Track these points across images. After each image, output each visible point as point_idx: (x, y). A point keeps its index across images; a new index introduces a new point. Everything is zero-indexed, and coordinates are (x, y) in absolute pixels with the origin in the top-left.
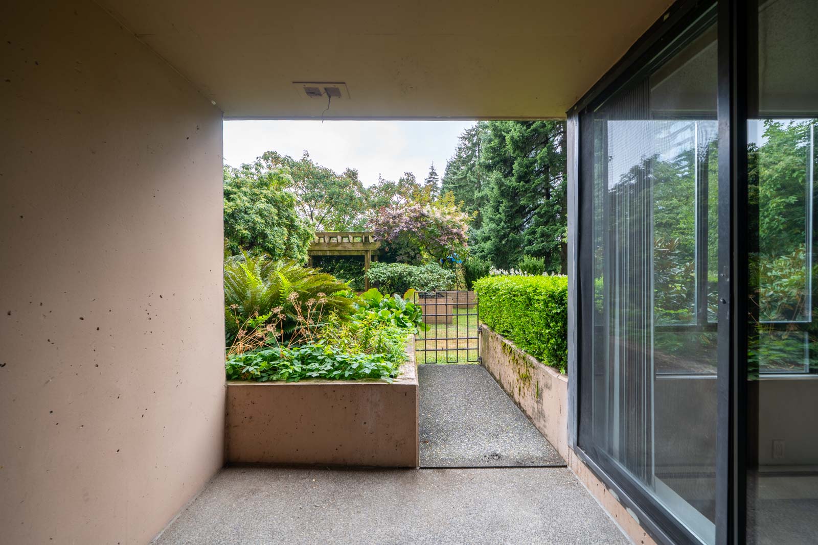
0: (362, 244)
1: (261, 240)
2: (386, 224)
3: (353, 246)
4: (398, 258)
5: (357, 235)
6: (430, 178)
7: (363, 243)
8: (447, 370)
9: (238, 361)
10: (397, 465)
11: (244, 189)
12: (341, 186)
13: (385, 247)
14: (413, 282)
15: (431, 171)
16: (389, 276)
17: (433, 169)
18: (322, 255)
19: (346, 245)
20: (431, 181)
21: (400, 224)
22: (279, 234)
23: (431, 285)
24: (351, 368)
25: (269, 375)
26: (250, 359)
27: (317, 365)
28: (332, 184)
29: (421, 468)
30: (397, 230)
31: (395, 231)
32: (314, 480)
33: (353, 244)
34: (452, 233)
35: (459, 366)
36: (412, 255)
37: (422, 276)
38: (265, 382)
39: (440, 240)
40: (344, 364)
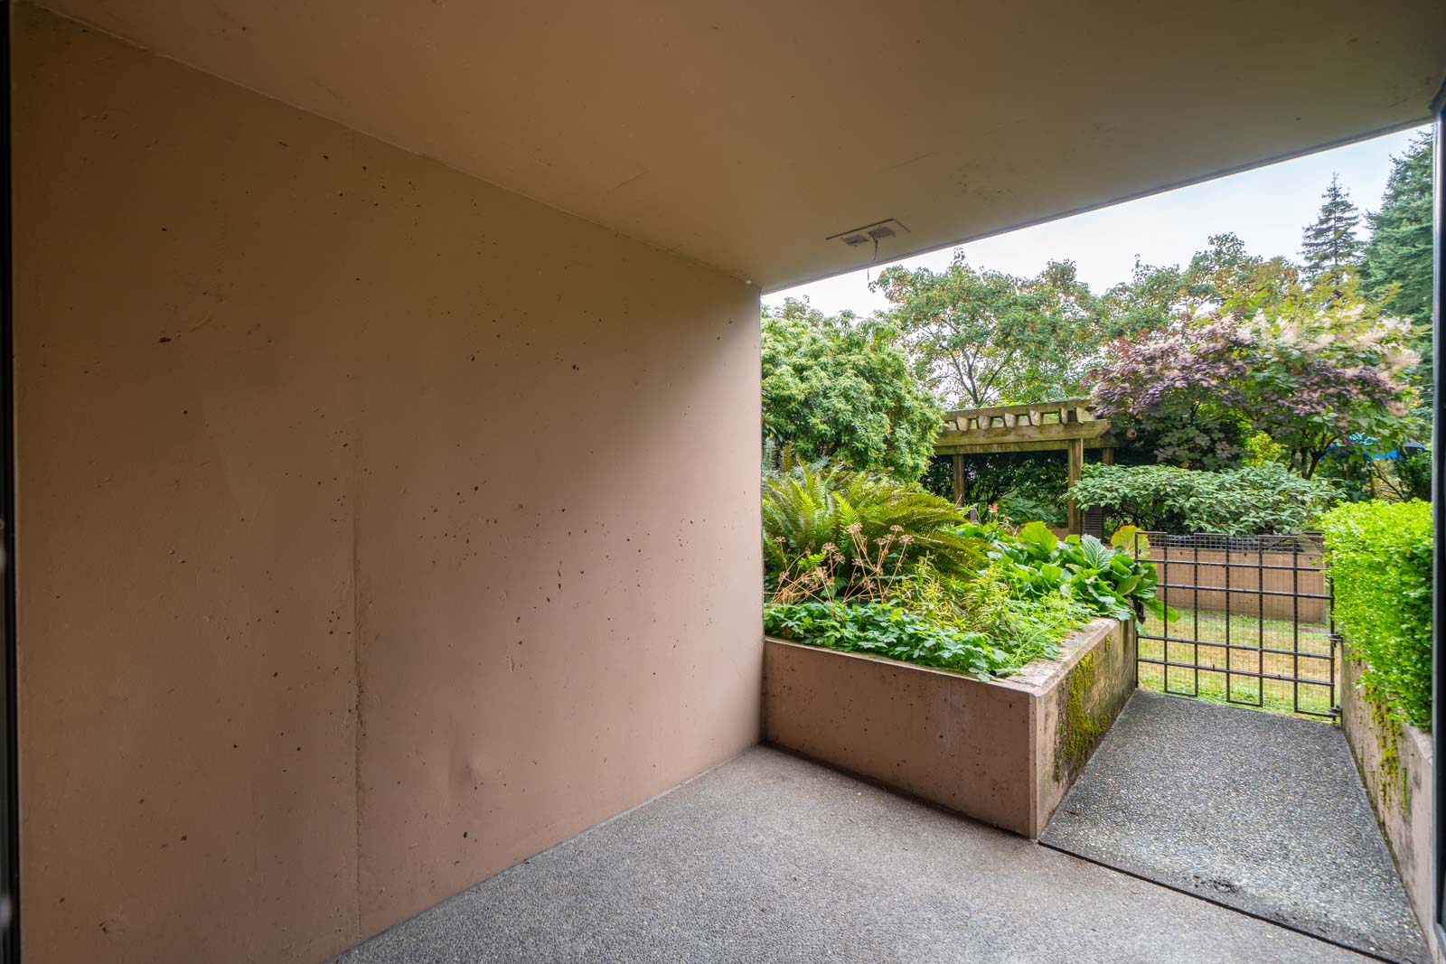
0: (1061, 427)
1: (846, 438)
2: (1132, 377)
3: (1041, 433)
4: (1161, 456)
5: (1049, 409)
6: (1322, 222)
7: (1065, 425)
8: (1220, 716)
9: (778, 612)
10: (995, 823)
11: (823, 359)
12: (1030, 306)
13: (1126, 430)
14: (1193, 510)
15: (1328, 201)
16: (1125, 495)
17: (1336, 195)
18: (981, 451)
19: (1025, 432)
20: (1329, 229)
21: (1166, 373)
22: (874, 425)
23: (1251, 518)
24: (923, 646)
25: (815, 637)
26: (795, 612)
27: (877, 634)
28: (1010, 305)
29: (1040, 843)
30: (1155, 389)
31: (1151, 391)
32: (859, 794)
33: (1041, 428)
34: (1339, 380)
35: (1264, 715)
36: (1203, 444)
37: (1222, 495)
38: (808, 644)
39: (1293, 402)
40: (916, 640)
